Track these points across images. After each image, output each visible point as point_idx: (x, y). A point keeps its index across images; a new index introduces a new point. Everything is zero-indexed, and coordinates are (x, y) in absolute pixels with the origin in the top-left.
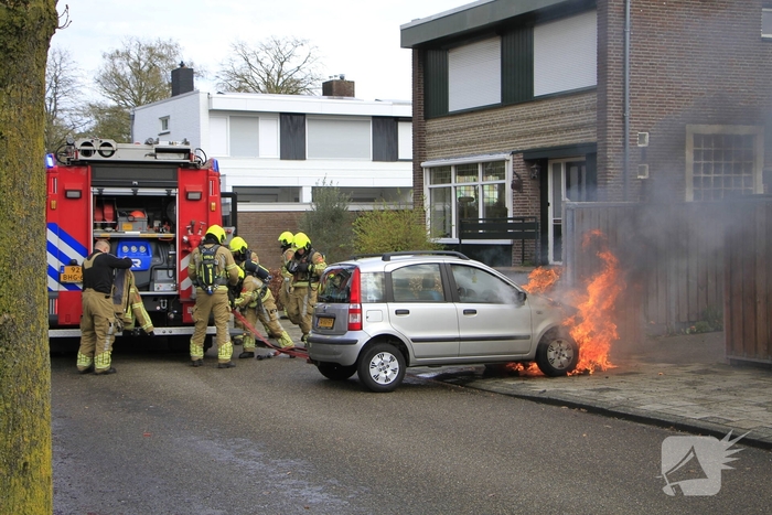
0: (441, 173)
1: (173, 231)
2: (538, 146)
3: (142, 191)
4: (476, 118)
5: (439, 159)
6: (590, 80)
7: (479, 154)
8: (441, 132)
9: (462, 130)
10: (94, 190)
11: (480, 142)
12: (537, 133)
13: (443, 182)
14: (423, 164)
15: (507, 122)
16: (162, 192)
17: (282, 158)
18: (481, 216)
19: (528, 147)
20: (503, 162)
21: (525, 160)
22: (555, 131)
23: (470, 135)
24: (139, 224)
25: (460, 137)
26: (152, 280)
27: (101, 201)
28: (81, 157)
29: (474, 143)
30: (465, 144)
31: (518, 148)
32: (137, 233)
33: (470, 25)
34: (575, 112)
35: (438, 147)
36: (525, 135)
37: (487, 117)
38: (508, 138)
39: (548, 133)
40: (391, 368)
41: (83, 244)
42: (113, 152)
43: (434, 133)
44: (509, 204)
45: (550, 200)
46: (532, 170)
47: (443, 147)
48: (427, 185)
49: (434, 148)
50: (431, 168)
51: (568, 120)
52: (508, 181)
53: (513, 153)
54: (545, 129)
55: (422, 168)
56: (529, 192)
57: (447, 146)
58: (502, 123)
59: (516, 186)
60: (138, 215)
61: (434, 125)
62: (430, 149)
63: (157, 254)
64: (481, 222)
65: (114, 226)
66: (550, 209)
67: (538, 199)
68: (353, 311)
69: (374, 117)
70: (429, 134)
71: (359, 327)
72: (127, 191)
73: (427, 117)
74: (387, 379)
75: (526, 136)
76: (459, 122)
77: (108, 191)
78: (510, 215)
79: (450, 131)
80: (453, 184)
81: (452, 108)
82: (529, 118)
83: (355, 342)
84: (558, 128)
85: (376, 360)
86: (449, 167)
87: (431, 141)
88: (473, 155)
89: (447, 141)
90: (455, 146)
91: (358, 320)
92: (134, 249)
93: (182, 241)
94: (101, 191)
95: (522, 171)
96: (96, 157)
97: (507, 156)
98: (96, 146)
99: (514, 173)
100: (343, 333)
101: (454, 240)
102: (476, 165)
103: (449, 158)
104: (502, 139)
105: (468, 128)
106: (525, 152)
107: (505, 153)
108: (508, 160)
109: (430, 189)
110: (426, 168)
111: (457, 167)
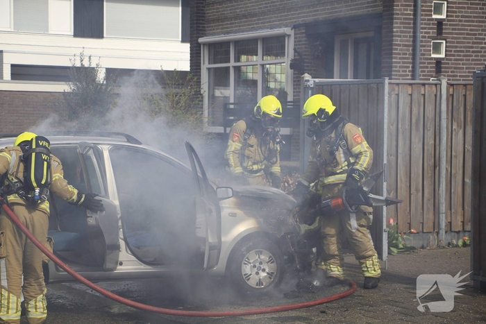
0: (219, 51)
5: (218, 34)
7: (260, 28)
11: (260, 14)
13: (222, 61)
14: (201, 40)
17: (75, 36)
19: (310, 19)
20: (280, 39)
21: (307, 35)
29: (255, 15)
30: (245, 16)
31: (300, 21)
35: (218, 20)
36: (309, 5)
38: (290, 9)
43: (213, 3)
46: (316, 47)
47: (222, 20)
48: (205, 65)
49: (214, 21)
50: (211, 46)
52: (289, 61)
53: (295, 27)
55: (199, 45)
57: (227, 18)
59: (297, 65)
62: (209, 22)
70: (209, 4)
80: (232, 63)
86: (227, 43)
87: (210, 13)
88: (254, 29)
89: (228, 13)
90: (235, 18)
95: (304, 48)
97: (288, 30)
99: (295, 51)
102: (256, 41)
103: (228, 33)
104: (284, 10)
106: (307, 26)
107: (286, 26)
108: (289, 36)
109: (209, 69)
110: (204, 44)
111: (236, 43)
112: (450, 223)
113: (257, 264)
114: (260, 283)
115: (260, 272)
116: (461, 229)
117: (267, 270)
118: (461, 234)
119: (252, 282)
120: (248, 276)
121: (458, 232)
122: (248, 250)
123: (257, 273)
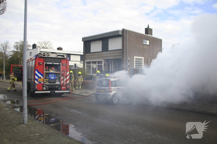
0: (89, 63)
1: (60, 71)
2: (109, 59)
3: (54, 63)
4: (96, 53)
5: (88, 60)
6: (121, 48)
8: (89, 56)
10: (45, 63)
12: (109, 56)
15: (103, 54)
16: (58, 64)
20: (102, 61)
22: (113, 56)
23: (95, 56)
24: (53, 70)
26: (56, 81)
27: (46, 65)
28: (43, 56)
29: (96, 58)
30: (94, 58)
32: (53, 72)
33: (97, 38)
34: (117, 53)
35: (88, 58)
36: (106, 57)
37: (98, 53)
38: (103, 57)
41: (42, 74)
42: (49, 55)
46: (107, 63)
50: (86, 62)
51: (115, 54)
52: (103, 64)
54: (111, 56)
56: (107, 66)
58: (101, 55)
59: (105, 65)
60: (53, 68)
61: (87, 55)
62: (86, 59)
63: (56, 76)
65: (48, 70)
66: (110, 69)
69: (67, 54)
71: (111, 92)
72: (52, 63)
73: (86, 53)
76: (93, 54)
77: (48, 63)
78: (103, 70)
80: (91, 65)
81: (91, 52)
82: (107, 54)
83: (110, 95)
86: (90, 62)
87: (86, 57)
89: (90, 57)
90: (92, 58)
92: (52, 75)
93: (62, 73)
94: (46, 63)
96: (46, 56)
97: (103, 60)
98: (46, 54)
100: (108, 93)
101: (91, 74)
102: (96, 61)
103: (90, 60)
106: (106, 60)
109: (86, 66)
111: (92, 62)
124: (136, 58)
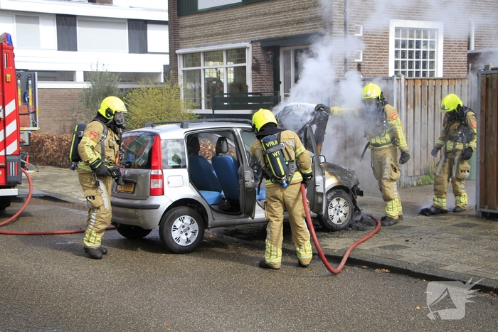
0: (193, 59)
2: (273, 36)
4: (221, 15)
5: (190, 47)
7: (223, 43)
8: (192, 26)
9: (209, 24)
11: (224, 34)
12: (272, 26)
13: (194, 65)
14: (177, 52)
15: (247, 17)
17: (58, 50)
18: (225, 92)
19: (264, 37)
20: (244, 49)
21: (262, 48)
22: (287, 24)
23: (216, 28)
25: (208, 30)
29: (220, 34)
30: (211, 35)
31: (256, 38)
34: (304, 8)
35: (190, 38)
36: (263, 27)
37: (230, 14)
38: (247, 31)
39: (281, 26)
40: (191, 230)
43: (186, 27)
44: (249, 82)
45: (282, 79)
46: (267, 55)
47: (193, 38)
48: (181, 68)
49: (186, 39)
50: (184, 55)
51: (299, 15)
52: (248, 64)
53: (252, 42)
54: (279, 23)
55: (176, 55)
56: (265, 73)
57: (197, 37)
58: (242, 18)
59: (255, 68)
61: (186, 21)
62: (183, 39)
64: (225, 96)
66: (282, 86)
67: (271, 78)
68: (154, 177)
69: (130, 20)
70: (182, 28)
71: (161, 192)
73: (180, 15)
74: (188, 241)
75: (263, 29)
76: (208, 18)
78: (250, 90)
79: (199, 25)
80: (202, 67)
81: (201, 6)
82: (265, 14)
83: (157, 207)
84: (290, 21)
85: (178, 223)
86: (199, 53)
87: (184, 33)
88: (219, 44)
89: (197, 33)
90: (204, 37)
91: (159, 186)
95: (260, 56)
97: (248, 44)
99: (254, 58)
100: (145, 198)
101: (204, 111)
102: (221, 51)
103: (198, 47)
104: (243, 31)
105: (214, 23)
106: (262, 41)
107: (246, 42)
108: (248, 48)
109: (183, 71)
110: (180, 55)
111: (205, 53)
112: (407, 171)
113: (337, 208)
114: (340, 221)
115: (339, 213)
116: (412, 174)
117: (344, 212)
118: (413, 178)
119: (335, 221)
120: (332, 216)
121: (411, 177)
122: (332, 198)
123: (338, 214)
124: (397, 30)
